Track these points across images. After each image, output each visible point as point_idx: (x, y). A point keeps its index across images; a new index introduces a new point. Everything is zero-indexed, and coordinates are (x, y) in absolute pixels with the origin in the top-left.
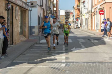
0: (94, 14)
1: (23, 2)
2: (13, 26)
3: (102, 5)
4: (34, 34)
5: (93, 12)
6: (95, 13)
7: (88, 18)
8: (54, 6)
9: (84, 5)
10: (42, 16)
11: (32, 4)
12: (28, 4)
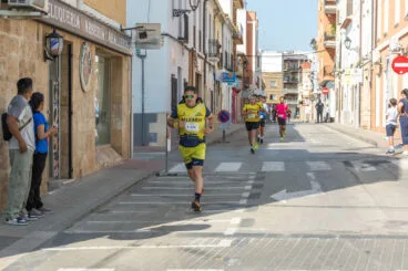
0: (381, 69)
1: (110, 28)
2: (70, 113)
3: (404, 36)
4: (155, 140)
5: (376, 63)
6: (384, 64)
7: (361, 85)
8: (236, 39)
9: (346, 34)
10: (185, 75)
11: (143, 35)
12: (128, 33)
